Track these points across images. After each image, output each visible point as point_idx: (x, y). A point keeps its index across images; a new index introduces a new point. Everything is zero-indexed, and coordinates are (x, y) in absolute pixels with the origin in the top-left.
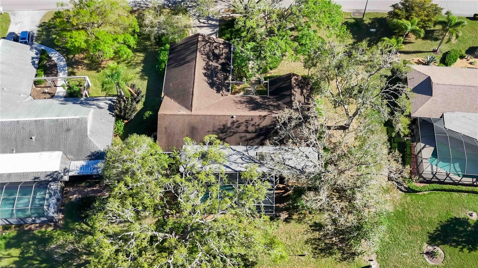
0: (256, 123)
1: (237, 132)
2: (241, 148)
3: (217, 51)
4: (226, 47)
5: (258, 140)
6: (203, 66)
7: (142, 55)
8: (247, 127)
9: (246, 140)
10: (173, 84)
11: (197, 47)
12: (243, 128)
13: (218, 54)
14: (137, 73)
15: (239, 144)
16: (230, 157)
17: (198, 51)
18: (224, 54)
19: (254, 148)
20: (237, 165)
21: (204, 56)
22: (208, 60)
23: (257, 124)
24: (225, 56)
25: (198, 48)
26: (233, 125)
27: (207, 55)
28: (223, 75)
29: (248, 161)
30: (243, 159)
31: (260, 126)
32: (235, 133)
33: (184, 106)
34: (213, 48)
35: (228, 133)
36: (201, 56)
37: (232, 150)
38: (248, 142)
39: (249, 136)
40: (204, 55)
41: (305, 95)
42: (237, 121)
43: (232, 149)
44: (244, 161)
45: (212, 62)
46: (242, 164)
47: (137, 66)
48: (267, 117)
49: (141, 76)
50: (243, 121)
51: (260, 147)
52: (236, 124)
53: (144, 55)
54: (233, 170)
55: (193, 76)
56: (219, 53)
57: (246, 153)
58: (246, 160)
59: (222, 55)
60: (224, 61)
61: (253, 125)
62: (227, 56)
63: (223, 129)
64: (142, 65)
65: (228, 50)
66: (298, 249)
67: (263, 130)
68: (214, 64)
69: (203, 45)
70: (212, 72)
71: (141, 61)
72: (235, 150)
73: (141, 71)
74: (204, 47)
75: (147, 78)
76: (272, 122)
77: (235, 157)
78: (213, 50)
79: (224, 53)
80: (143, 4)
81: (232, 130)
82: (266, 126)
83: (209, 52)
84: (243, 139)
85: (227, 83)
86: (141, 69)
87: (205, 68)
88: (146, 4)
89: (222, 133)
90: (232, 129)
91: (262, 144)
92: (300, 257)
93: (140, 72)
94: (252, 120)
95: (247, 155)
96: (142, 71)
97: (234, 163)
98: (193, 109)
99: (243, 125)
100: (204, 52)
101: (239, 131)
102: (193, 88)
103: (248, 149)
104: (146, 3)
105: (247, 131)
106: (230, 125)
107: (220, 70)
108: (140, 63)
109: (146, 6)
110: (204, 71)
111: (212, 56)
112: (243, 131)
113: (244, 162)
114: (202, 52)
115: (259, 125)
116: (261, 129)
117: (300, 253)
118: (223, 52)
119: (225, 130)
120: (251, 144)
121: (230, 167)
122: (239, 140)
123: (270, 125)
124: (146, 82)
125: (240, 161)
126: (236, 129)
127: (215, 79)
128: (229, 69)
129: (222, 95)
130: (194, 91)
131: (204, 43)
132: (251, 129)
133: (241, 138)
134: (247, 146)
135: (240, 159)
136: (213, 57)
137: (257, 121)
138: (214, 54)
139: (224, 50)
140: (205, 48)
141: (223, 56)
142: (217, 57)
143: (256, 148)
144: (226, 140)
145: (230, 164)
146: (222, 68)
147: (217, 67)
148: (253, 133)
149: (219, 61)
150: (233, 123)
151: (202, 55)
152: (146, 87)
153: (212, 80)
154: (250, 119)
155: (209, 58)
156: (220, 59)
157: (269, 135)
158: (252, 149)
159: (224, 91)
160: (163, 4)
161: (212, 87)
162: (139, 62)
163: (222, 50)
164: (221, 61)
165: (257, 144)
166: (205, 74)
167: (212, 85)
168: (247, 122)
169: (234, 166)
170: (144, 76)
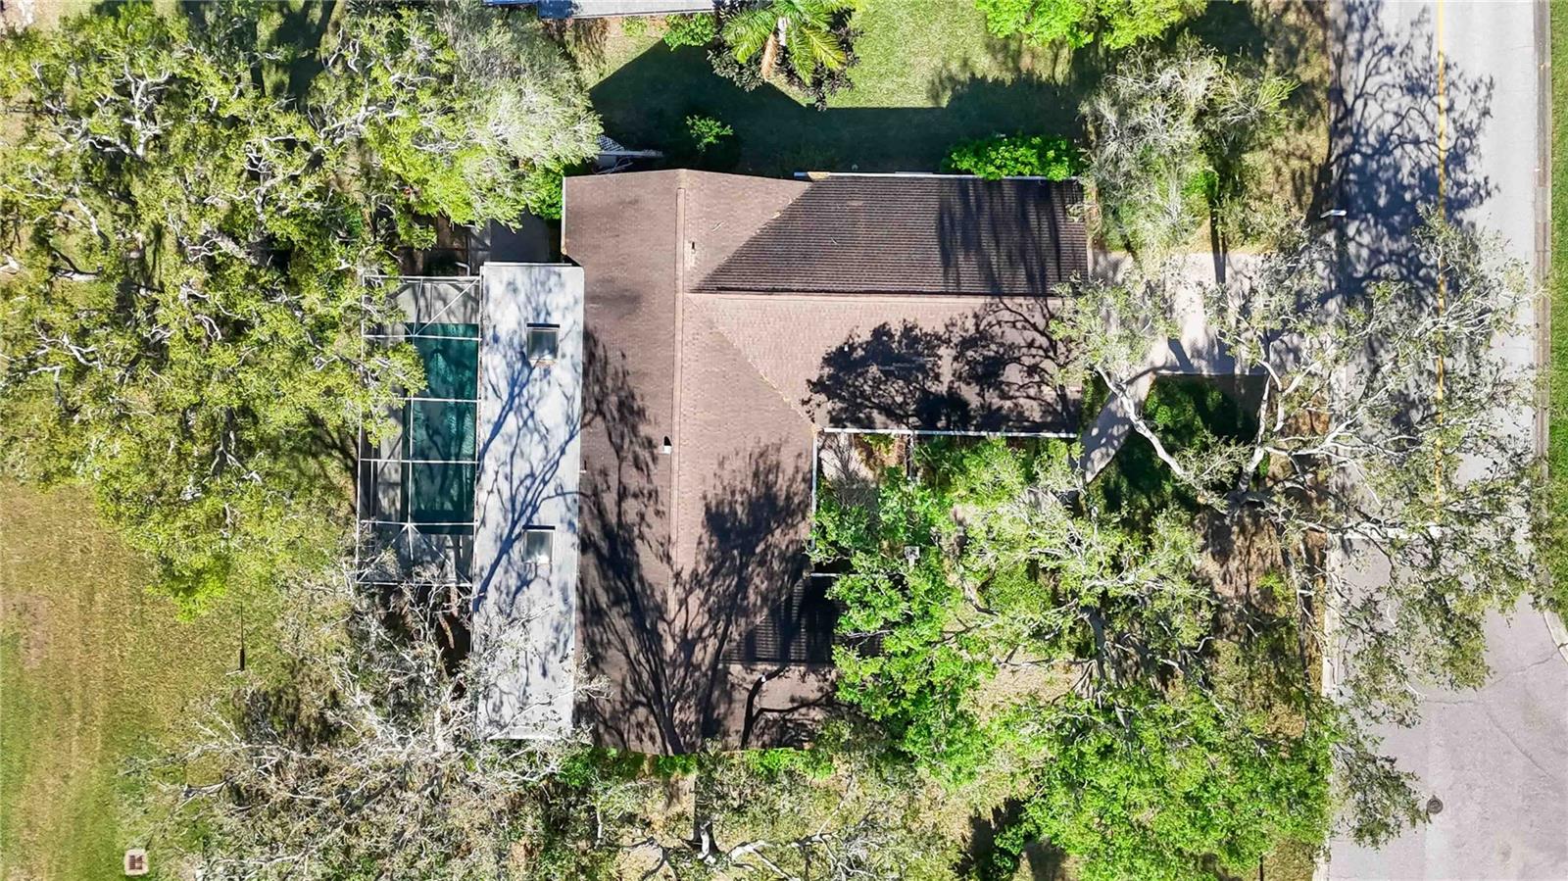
0: (649, 526)
1: (621, 459)
2: (570, 473)
3: (1013, 374)
4: (1047, 409)
5: (596, 533)
6: (921, 324)
7: (1059, 69)
8: (635, 496)
9: (596, 494)
10: (855, 211)
11: (1012, 295)
12: (634, 480)
13: (1002, 378)
14: (965, 63)
15: (585, 465)
16: (536, 437)
17: (988, 300)
18: (1008, 404)
19: (569, 515)
20: (503, 459)
21: (970, 324)
22: (955, 340)
23: (645, 529)
24: (1000, 408)
25: (1006, 301)
26: (642, 445)
27: (980, 338)
28: (905, 403)
29: (519, 499)
30: (528, 482)
31: (638, 542)
32: (618, 450)
33: (730, 261)
34: (1027, 361)
35: (620, 427)
36: (970, 315)
37: (562, 440)
38: (590, 496)
39: (609, 500)
40: (977, 325)
41: (796, 716)
42: (654, 459)
43: (567, 443)
44: (522, 482)
45: (955, 359)
46: (509, 478)
47: (1000, 57)
48: (666, 566)
49: (951, 78)
50: (657, 481)
51: (576, 540)
52: (644, 454)
53: (1060, 78)
54: (487, 445)
55: (865, 288)
56: (1009, 384)
57: (550, 489)
58: (522, 490)
59: (1004, 396)
60: (973, 406)
61: (642, 517)
62: (1007, 418)
63: (632, 411)
64: (1008, 77)
65: (1038, 420)
66: (263, 649)
67: (625, 553)
68: (946, 363)
69: (1026, 320)
70: (900, 358)
71: (1030, 73)
72: (563, 452)
73: (979, 76)
74: (1019, 325)
75: (944, 103)
76: (650, 585)
77: (535, 452)
78: (1018, 360)
79: (1016, 405)
80: (1361, 41)
81: (627, 441)
82: (638, 565)
83: (1002, 345)
84: (599, 479)
85: (869, 417)
86: (984, 78)
87: (912, 329)
88: (1360, 53)
89: (621, 404)
90: (631, 442)
91: (586, 545)
92: (238, 652)
93: (973, 74)
94: (658, 513)
95: (544, 495)
96: (977, 83)
97: (510, 450)
98: (703, 296)
99: (643, 482)
100: (990, 325)
101: (624, 464)
102: (803, 291)
103: (569, 498)
104: (1368, 54)
105: (623, 494)
106: (642, 434)
107: (925, 392)
108: (1018, 69)
109: (1352, 51)
110: (896, 329)
111: (986, 358)
112: (623, 480)
113: (516, 483)
114: (989, 318)
115: (642, 537)
116: (629, 545)
117: (249, 654)
118: (1022, 401)
119: (627, 414)
120: (586, 509)
121: (498, 437)
122: (598, 466)
123: (641, 579)
124: (920, 101)
125: (521, 469)
126: (630, 457)
127: (874, 370)
128: (939, 425)
129: (805, 403)
130: (785, 297)
131: (1041, 323)
132: (631, 507)
133: (604, 473)
134: (581, 494)
135: (528, 471)
136: (980, 359)
137: (655, 530)
138: (995, 365)
139: (1035, 404)
140: (1015, 327)
141: (996, 402)
142: (988, 373)
143: (571, 524)
144: (599, 419)
145: (510, 438)
146: (938, 397)
147: (937, 377)
148: (619, 515)
149: (969, 384)
150: (650, 444)
151: (976, 316)
152: (898, 105)
153: (864, 362)
154: (661, 508)
155: (967, 343)
156: (982, 390)
157: (610, 574)
158: (569, 510)
159: (829, 405)
160: (1359, 125)
161: (828, 361)
162: (1026, 62)
163: (1028, 397)
164: (970, 393)
165: (585, 529)
166: (881, 332)
167: (842, 361)
168: (653, 495)
169: (499, 448)
170: (953, 90)
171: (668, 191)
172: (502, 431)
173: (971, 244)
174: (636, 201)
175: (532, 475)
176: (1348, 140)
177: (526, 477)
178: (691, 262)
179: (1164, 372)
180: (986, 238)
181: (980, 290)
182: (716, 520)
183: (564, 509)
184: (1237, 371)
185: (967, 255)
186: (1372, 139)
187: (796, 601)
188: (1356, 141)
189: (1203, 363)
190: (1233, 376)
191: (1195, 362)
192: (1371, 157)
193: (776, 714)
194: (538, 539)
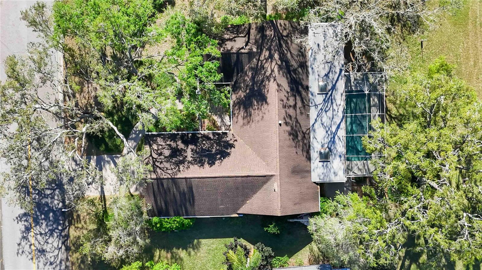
0: (285, 96)
1: (296, 118)
2: (313, 113)
3: (167, 153)
4: (155, 142)
5: (303, 93)
6: (198, 168)
7: (158, 253)
8: (290, 106)
9: (304, 106)
10: (221, 205)
11: (168, 179)
12: (291, 111)
13: (170, 151)
14: (190, 254)
15: (308, 116)
16: (325, 125)
17: (176, 177)
18: (168, 143)
19: (313, 98)
20: (336, 117)
21: (181, 167)
22: (186, 163)
23: (287, 95)
24: (171, 141)
25: (170, 177)
26: (289, 123)
27: (178, 164)
28: (202, 141)
29: (330, 103)
30: (327, 109)
31: (289, 91)
32: (297, 121)
33: (262, 186)
34: (162, 157)
35: (297, 129)
36: (181, 172)
37: (316, 124)
38: (306, 106)
39: (299, 104)
40: (179, 168)
42: (285, 119)
43: (315, 123)
44: (329, 109)
45: (186, 157)
46: (334, 110)
47: (178, 257)
48: (279, 83)
49: (194, 249)
50: (283, 111)
51: (310, 89)
52: (288, 120)
53: (158, 251)
54: (342, 120)
55: (217, 179)
56: (168, 149)
57: (320, 107)
58: (329, 106)
59: (170, 145)
60: (180, 142)
61: (288, 99)
62: (169, 138)
63: (293, 135)
64: (175, 250)
65: (158, 138)
66: (415, 49)
67: (293, 87)
68: (189, 154)
69: (163, 170)
70: (205, 156)
71: (168, 252)
72: (316, 120)
73: (185, 251)
74: (165, 169)
75: (196, 241)
76: (284, 76)
77: (325, 119)
78: (165, 157)
79: (166, 142)
81: (294, 124)
82: (288, 83)
83: (171, 162)
84: (303, 111)
85: (214, 136)
86: (183, 250)
87: (201, 166)
89: (297, 136)
90: (293, 124)
91: (307, 88)
92: (423, 47)
93: (186, 251)
94: (282, 101)
95: (322, 105)
96: (185, 248)
97: (334, 120)
99: (288, 111)
100: (175, 169)
101: (295, 116)
102: (237, 177)
103: (314, 104)
105: (295, 106)
106: (289, 127)
107: (196, 145)
108: (172, 253)
110: (206, 166)
111: (176, 157)
112: (295, 111)
113: (331, 108)
115: (288, 92)
116: (292, 89)
117: (420, 47)
118: (164, 144)
119: (295, 133)
120: (308, 100)
121: (338, 123)
122: (304, 115)
123: (287, 78)
124: (203, 241)
125: (330, 113)
126: (293, 119)
127: (214, 150)
128: (191, 134)
129: (236, 140)
130: (243, 175)
131: (158, 170)
132: (291, 102)
133: (301, 113)
134: (309, 106)
135: (328, 113)
136: (178, 157)
137: (283, 95)
138: (172, 155)
139: (160, 143)
140: (167, 168)
141: (172, 143)
142: (175, 152)
143: (312, 95)
144: (304, 131)
145: (334, 124)
146: (192, 144)
147: (192, 150)
148: (296, 99)
149: (181, 149)
150: (286, 124)
151: (180, 171)
152: (210, 240)
153: (216, 154)
154: (281, 102)
155: (182, 162)
156: (177, 147)
157: (298, 80)
158: (313, 100)
159: (228, 139)
161: (228, 154)
162: (169, 255)
163: (161, 145)
164: (181, 146)
165: (307, 94)
166: (212, 164)
167: (224, 155)
168: (284, 107)
169: (337, 120)
170: (193, 245)
171: (284, 208)
172: (337, 126)
173: (183, 194)
174: (295, 204)
175: (326, 112)
176: (63, 234)
177: (328, 111)
178: (275, 185)
179: (119, 156)
180: (178, 197)
181: (179, 180)
182: (263, 99)
183: (315, 100)
184: (95, 157)
185: (184, 191)
186: (56, 235)
187: (235, 74)
188: (60, 233)
189: (106, 159)
190: (97, 155)
191: (109, 159)
192: (55, 229)
193: (240, 36)
194: (323, 90)
